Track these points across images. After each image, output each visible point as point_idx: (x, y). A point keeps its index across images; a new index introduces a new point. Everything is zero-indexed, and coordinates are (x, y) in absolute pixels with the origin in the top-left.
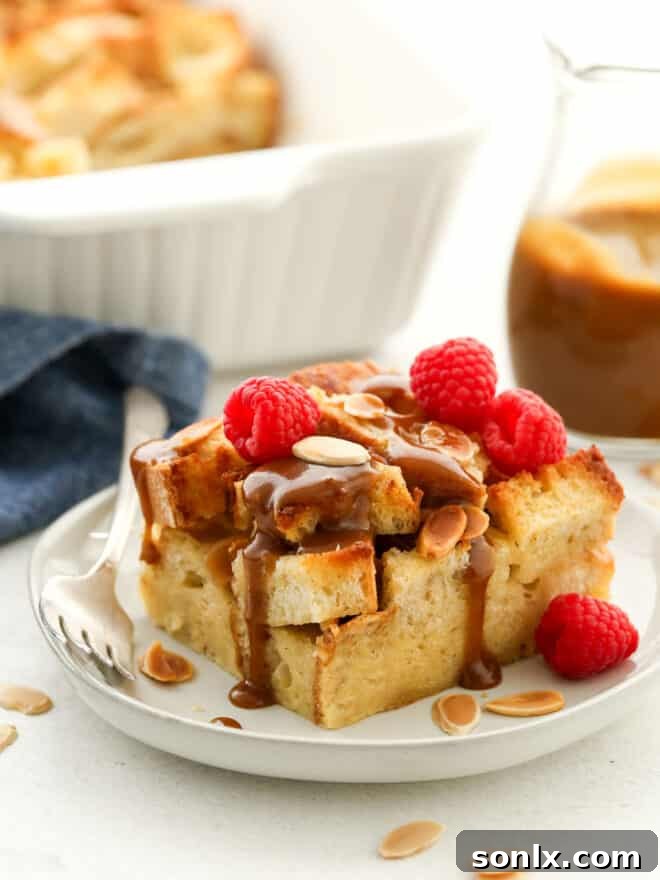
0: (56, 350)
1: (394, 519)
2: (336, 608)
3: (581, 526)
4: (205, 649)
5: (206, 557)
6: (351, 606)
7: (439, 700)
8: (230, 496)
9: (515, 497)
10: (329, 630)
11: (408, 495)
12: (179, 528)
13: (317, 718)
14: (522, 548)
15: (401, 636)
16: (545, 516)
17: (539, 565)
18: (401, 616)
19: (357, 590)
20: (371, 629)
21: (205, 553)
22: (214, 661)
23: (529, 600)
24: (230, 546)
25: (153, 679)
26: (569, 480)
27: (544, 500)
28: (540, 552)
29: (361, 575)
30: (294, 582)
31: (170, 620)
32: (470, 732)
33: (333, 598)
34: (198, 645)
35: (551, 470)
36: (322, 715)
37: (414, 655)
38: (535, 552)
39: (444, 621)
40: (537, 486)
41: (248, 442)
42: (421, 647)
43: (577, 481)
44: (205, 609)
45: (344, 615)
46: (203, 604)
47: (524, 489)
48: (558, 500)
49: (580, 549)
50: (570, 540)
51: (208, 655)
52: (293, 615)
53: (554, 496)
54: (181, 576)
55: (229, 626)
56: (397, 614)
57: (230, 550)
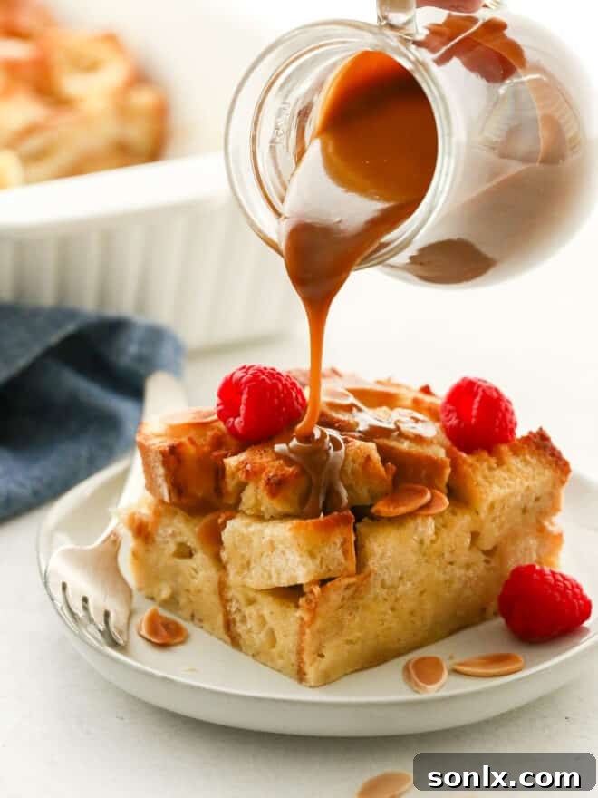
0: (54, 338)
1: (369, 491)
2: (319, 570)
3: (533, 497)
4: (193, 616)
5: (197, 529)
6: (332, 569)
7: (409, 661)
8: (219, 472)
9: (474, 471)
10: (312, 592)
11: (382, 469)
12: (172, 504)
13: (301, 676)
14: (483, 515)
15: (375, 599)
16: (501, 487)
17: (497, 534)
18: (375, 579)
19: (339, 553)
20: (350, 592)
21: (195, 525)
22: (202, 627)
23: (488, 566)
24: (219, 517)
25: (149, 641)
26: (521, 457)
27: (500, 473)
28: (497, 521)
29: (342, 540)
30: (281, 546)
31: (160, 591)
32: (438, 691)
33: (318, 561)
34: (187, 613)
35: (504, 448)
36: (305, 674)
37: (387, 617)
38: (493, 520)
39: (413, 584)
40: (493, 461)
41: (237, 420)
42: (393, 609)
43: (528, 457)
44: (193, 578)
45: (327, 576)
46: (193, 572)
47: (481, 465)
48: (512, 473)
49: (533, 521)
50: (524, 511)
51: (196, 621)
52: (279, 578)
53: (509, 470)
54: (172, 547)
55: (217, 593)
56: (372, 579)
57: (220, 521)
